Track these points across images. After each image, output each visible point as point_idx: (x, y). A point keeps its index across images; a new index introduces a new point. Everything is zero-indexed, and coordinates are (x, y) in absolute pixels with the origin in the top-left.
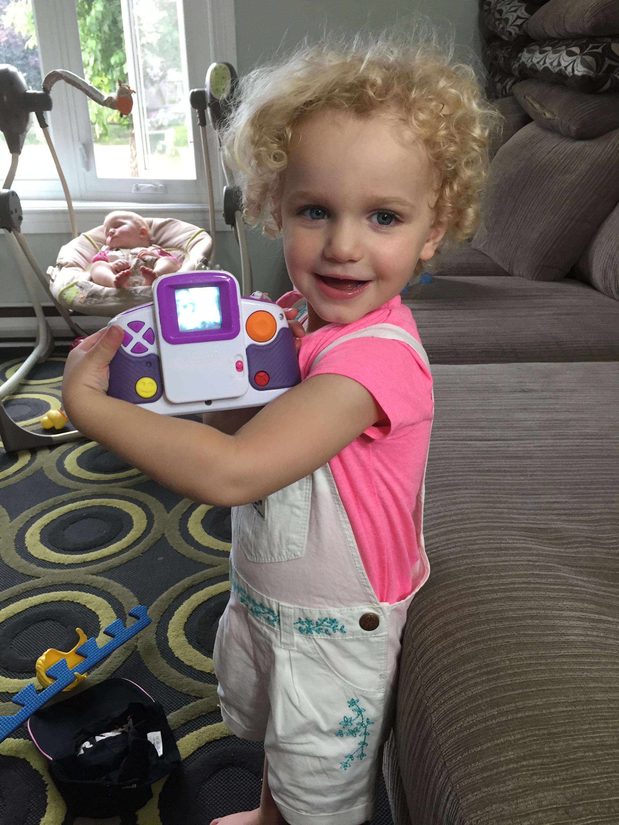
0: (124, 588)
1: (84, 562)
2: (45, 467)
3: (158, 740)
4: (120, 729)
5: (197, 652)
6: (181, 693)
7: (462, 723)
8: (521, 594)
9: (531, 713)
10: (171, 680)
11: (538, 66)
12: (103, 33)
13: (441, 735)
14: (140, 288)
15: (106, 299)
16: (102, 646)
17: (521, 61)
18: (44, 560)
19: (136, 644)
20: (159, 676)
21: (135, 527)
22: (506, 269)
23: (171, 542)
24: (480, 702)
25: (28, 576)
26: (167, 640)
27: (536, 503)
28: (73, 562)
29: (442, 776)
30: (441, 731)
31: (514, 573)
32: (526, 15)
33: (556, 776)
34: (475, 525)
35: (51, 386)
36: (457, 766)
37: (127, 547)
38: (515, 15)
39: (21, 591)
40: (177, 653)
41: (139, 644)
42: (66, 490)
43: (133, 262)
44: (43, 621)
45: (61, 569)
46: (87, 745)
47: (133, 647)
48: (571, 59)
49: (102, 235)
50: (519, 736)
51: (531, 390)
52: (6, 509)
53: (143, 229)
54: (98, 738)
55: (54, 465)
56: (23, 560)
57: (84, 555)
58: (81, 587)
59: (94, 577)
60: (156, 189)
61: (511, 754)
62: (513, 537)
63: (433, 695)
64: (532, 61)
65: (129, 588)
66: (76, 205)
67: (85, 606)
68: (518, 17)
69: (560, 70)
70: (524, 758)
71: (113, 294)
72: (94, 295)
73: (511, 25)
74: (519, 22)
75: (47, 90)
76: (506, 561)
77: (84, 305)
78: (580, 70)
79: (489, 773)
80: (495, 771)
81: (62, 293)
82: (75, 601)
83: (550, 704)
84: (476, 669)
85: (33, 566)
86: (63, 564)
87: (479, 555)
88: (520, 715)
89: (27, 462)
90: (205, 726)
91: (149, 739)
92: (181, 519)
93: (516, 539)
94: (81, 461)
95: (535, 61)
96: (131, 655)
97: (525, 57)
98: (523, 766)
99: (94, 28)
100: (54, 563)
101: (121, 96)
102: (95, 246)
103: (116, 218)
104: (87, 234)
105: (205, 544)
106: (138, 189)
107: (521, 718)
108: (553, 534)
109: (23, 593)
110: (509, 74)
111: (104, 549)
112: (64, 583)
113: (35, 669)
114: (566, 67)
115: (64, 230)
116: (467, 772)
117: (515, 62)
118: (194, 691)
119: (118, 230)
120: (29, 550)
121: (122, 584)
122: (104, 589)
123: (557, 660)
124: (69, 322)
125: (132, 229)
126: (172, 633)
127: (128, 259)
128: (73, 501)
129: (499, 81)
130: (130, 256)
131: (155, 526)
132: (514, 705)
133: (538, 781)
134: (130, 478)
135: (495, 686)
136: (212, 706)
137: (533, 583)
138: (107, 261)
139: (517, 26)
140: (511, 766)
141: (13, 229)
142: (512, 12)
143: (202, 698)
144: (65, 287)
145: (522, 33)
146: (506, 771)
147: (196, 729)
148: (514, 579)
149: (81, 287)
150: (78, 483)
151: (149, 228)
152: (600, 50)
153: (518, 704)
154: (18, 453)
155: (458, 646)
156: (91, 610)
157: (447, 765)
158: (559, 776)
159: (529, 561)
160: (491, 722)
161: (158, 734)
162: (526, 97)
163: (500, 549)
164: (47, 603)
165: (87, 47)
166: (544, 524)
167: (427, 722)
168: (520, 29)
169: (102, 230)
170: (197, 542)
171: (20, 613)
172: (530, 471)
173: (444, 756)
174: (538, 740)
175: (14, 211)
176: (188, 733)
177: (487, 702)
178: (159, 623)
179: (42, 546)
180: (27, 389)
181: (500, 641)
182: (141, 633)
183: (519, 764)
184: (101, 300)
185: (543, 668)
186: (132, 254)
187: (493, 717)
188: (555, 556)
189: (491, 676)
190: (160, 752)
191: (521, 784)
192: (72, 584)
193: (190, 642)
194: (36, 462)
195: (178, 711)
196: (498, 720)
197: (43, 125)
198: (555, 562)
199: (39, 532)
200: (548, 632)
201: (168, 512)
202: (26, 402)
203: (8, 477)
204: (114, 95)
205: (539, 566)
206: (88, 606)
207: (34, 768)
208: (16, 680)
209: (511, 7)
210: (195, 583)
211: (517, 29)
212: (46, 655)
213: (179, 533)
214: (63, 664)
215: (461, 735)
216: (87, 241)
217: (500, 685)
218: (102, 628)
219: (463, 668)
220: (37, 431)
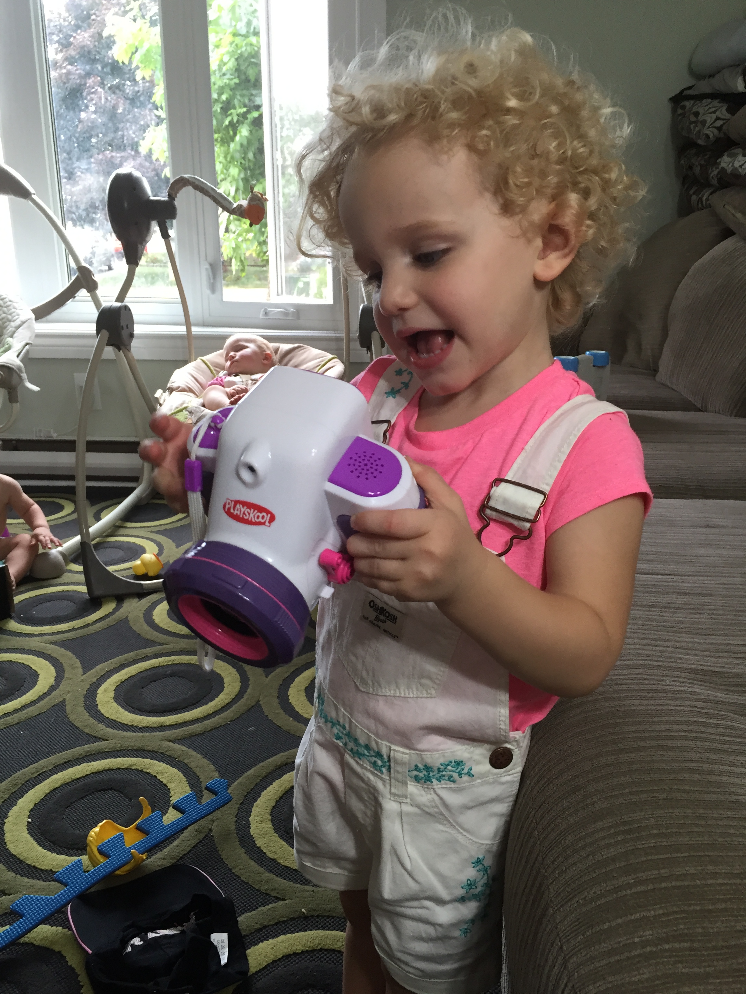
0: (205, 760)
1: (161, 726)
2: (130, 616)
3: (223, 944)
4: (179, 928)
5: (284, 843)
6: (258, 890)
7: (586, 894)
8: (679, 743)
9: (679, 884)
10: (248, 874)
11: (740, 170)
12: (247, 160)
13: (560, 911)
16: (169, 823)
17: (720, 167)
18: (115, 721)
19: (210, 827)
20: (234, 868)
21: (226, 690)
22: (699, 405)
23: (266, 710)
24: (612, 867)
25: (95, 737)
26: (248, 824)
27: (712, 644)
28: (148, 725)
29: (557, 964)
30: (559, 906)
31: (672, 719)
32: (728, 116)
33: (709, 966)
34: (627, 662)
35: (150, 529)
36: (576, 949)
37: (213, 713)
38: (714, 116)
39: (84, 754)
40: (259, 843)
41: (214, 827)
42: (153, 643)
44: (104, 790)
45: (133, 732)
46: (137, 941)
47: (207, 831)
49: (221, 360)
50: (661, 912)
51: (719, 525)
52: (80, 661)
53: (268, 354)
54: (151, 935)
55: (141, 615)
56: (91, 719)
57: (162, 718)
58: (154, 755)
59: (171, 744)
60: (286, 314)
61: (649, 934)
62: (676, 679)
63: (553, 863)
64: (733, 165)
65: (211, 760)
66: (195, 330)
67: (155, 777)
68: (718, 118)
70: (667, 940)
73: (709, 128)
74: (719, 123)
75: (172, 197)
76: (661, 705)
79: (617, 958)
80: (626, 954)
82: (145, 770)
83: (707, 873)
84: (610, 827)
85: (102, 726)
86: (136, 727)
87: (627, 697)
88: (664, 885)
89: (111, 610)
90: (284, 934)
91: (212, 940)
92: (281, 685)
93: (679, 682)
95: (737, 164)
96: (203, 839)
97: (725, 162)
98: (666, 950)
99: (238, 155)
100: (126, 725)
101: (252, 203)
102: (212, 372)
103: (238, 341)
104: (204, 358)
106: (266, 314)
107: (665, 888)
108: (731, 680)
109: (86, 756)
110: (707, 184)
111: (186, 713)
113: (86, 843)
115: (181, 358)
116: (588, 956)
117: (714, 169)
118: (275, 889)
119: (238, 354)
120: (100, 708)
121: (202, 754)
122: (181, 759)
123: (720, 823)
125: (255, 353)
126: (256, 818)
127: (247, 385)
128: (156, 656)
129: (694, 193)
130: (250, 382)
131: (249, 690)
132: (656, 872)
133: (683, 970)
135: (633, 848)
136: (296, 911)
137: (696, 732)
138: (223, 386)
139: (716, 127)
140: (649, 949)
141: (122, 347)
142: (711, 113)
143: (284, 900)
144: (173, 412)
145: (722, 135)
146: (640, 955)
147: (273, 938)
148: (671, 726)
149: (191, 413)
150: (165, 637)
151: (274, 354)
153: (662, 871)
154: (102, 600)
155: (588, 801)
156: (162, 782)
157: (565, 948)
158: (714, 966)
159: (693, 707)
160: (625, 893)
161: (225, 936)
162: (726, 206)
163: (656, 691)
164: (112, 770)
165: (229, 176)
166: (721, 667)
167: (544, 896)
168: (719, 132)
169: (221, 355)
170: (298, 712)
171: (78, 779)
172: (708, 609)
173: (561, 938)
174: (687, 918)
175: (125, 327)
176: (262, 941)
177: (620, 867)
178: (241, 804)
179: (115, 704)
180: (122, 531)
181: (644, 796)
182: (217, 814)
183: (659, 947)
185: (701, 830)
186: (252, 380)
187: (629, 886)
188: (732, 703)
189: (629, 837)
190: (224, 959)
191: (659, 974)
192: (144, 750)
193: (276, 830)
194: (121, 610)
195: (253, 913)
196: (634, 890)
197: (165, 236)
198: (730, 711)
199: (114, 688)
200: (711, 789)
201: (267, 677)
202: (120, 546)
203: (88, 625)
204: (245, 203)
205: (706, 713)
206: (159, 777)
207: (69, 964)
208: (63, 857)
209: (710, 108)
211: (716, 131)
212: (101, 827)
213: (277, 701)
214: (120, 839)
215: (584, 909)
216: (204, 366)
217: (640, 847)
218: (172, 802)
219: (593, 826)
220: (127, 577)
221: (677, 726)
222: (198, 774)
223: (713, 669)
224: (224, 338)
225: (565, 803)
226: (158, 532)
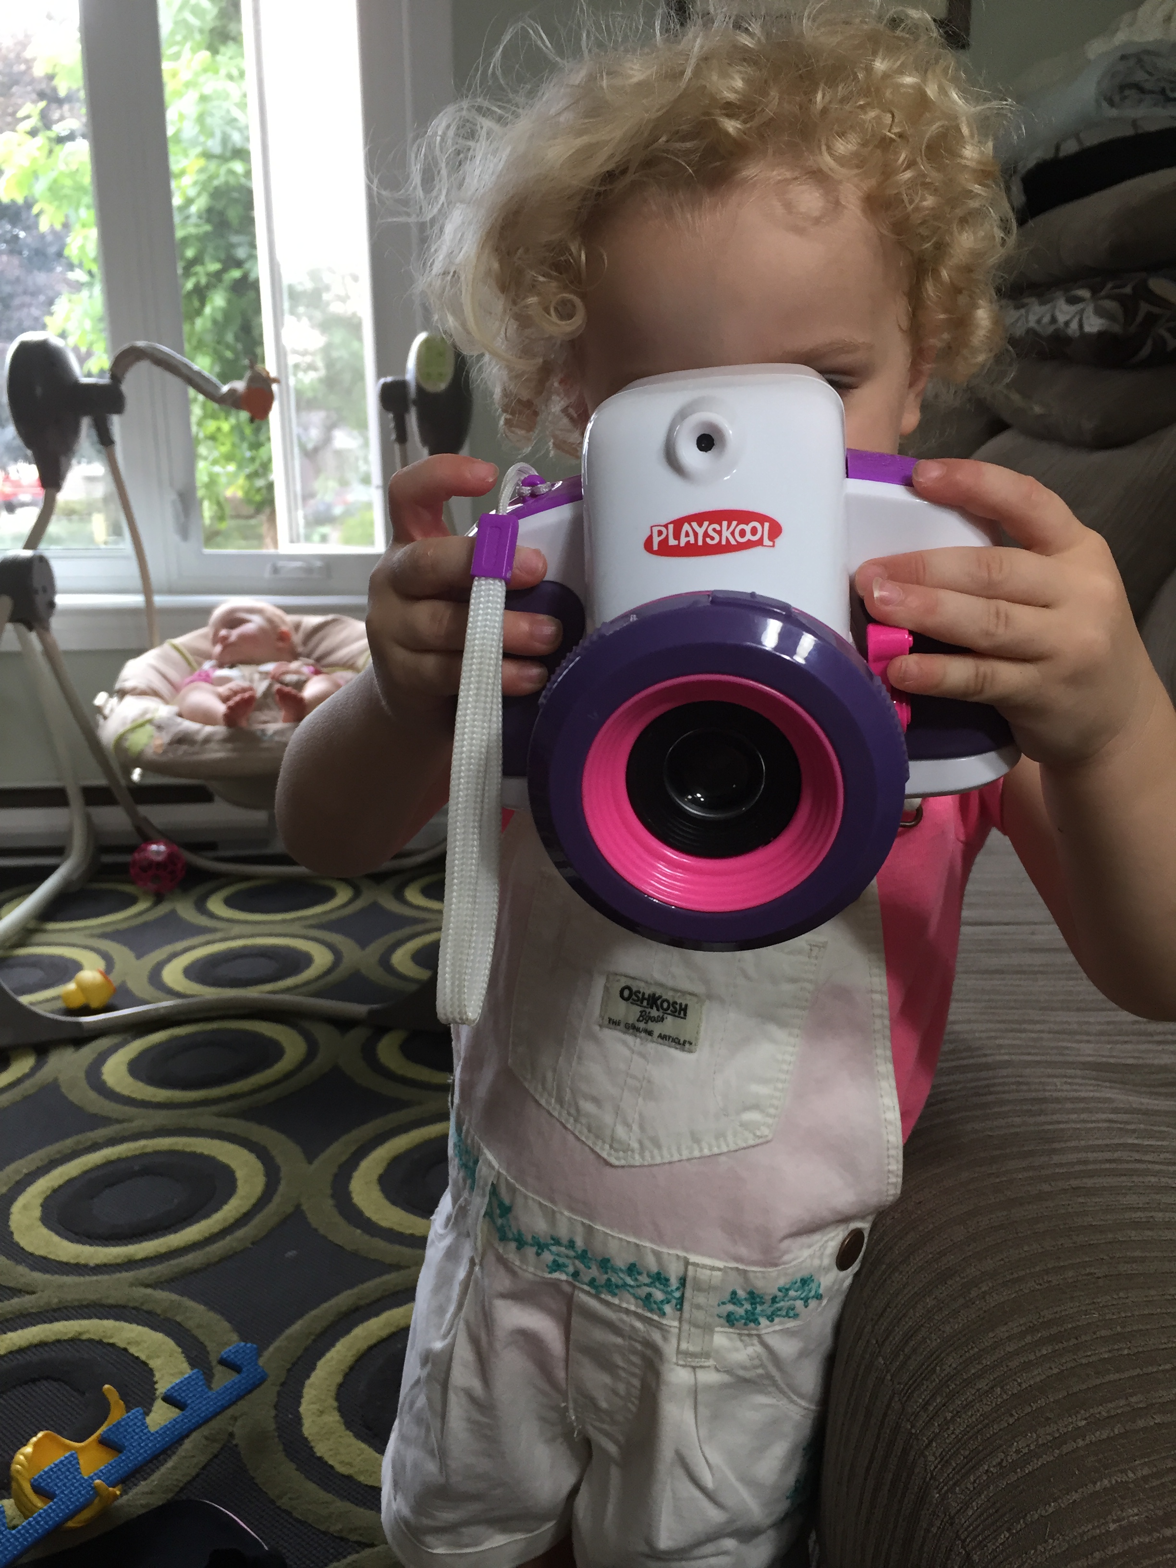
0: (211, 1314)
1: (129, 1261)
2: (62, 1078)
5: (363, 1446)
6: (325, 1533)
7: (1002, 1455)
9: (1167, 1418)
10: (305, 1506)
13: (953, 1493)
14: (272, 728)
15: (207, 746)
16: (157, 1428)
18: (45, 1258)
19: (230, 1429)
20: (280, 1497)
21: (241, 1191)
23: (314, 1220)
24: (1042, 1402)
25: (10, 1288)
26: (298, 1420)
28: (105, 1261)
30: (951, 1483)
31: (1083, 1143)
35: (88, 932)
37: (221, 1231)
40: (321, 1449)
41: (238, 1429)
42: (105, 1121)
43: (261, 687)
44: (34, 1381)
45: (80, 1275)
47: (225, 1436)
48: (1073, 309)
49: (205, 644)
50: (1146, 1471)
53: (283, 633)
55: (82, 1075)
56: (2, 1258)
57: (130, 1246)
58: (119, 1312)
59: (149, 1291)
60: (309, 570)
61: (1133, 1514)
62: (1070, 1080)
63: (924, 1407)
65: (222, 1314)
66: (159, 600)
67: (125, 1350)
69: (1056, 330)
71: (219, 737)
72: (183, 739)
75: (117, 378)
77: (164, 759)
78: (1094, 324)
81: (121, 739)
82: (105, 1340)
84: (1022, 1335)
85: (22, 1269)
86: (85, 1265)
88: (1141, 1423)
89: (27, 1070)
92: (336, 1175)
93: (1077, 1084)
94: (136, 1068)
96: (219, 1453)
99: (209, 338)
100: (67, 1264)
101: (253, 386)
102: (189, 664)
103: (232, 611)
104: (175, 641)
105: (384, 1224)
106: (276, 570)
107: (1145, 1429)
111: (173, 1236)
112: (85, 1303)
113: (10, 1476)
114: (1067, 324)
115: (134, 645)
118: (355, 1529)
119: (235, 634)
120: (17, 1237)
121: (205, 1304)
122: (169, 1315)
124: (133, 814)
125: (262, 631)
126: (312, 1406)
127: (251, 680)
128: (112, 1142)
130: (256, 676)
131: (282, 1188)
132: (1122, 1402)
134: (232, 1097)
135: (1072, 1364)
137: (1128, 1162)
138: (212, 685)
140: (1137, 1540)
141: (35, 624)
143: (372, 1545)
144: (128, 726)
148: (1084, 1155)
149: (159, 728)
150: (127, 1108)
151: (293, 632)
152: (1128, 290)
153: (1133, 1400)
154: (10, 1053)
155: (974, 1294)
156: (137, 1358)
157: (976, 1558)
159: (1110, 1121)
160: (1074, 1445)
164: (46, 1344)
166: (1134, 1057)
167: (917, 1470)
169: (205, 636)
170: (369, 1219)
173: (964, 1541)
175: (40, 590)
177: (1057, 1401)
178: (283, 1384)
179: (45, 1231)
180: (39, 937)
181: (1071, 1273)
182: (242, 1405)
183: (1155, 1535)
184: (196, 748)
186: (261, 673)
187: (1080, 1432)
189: (1061, 1346)
192: (102, 1306)
193: (349, 1425)
194: (46, 1069)
196: (1091, 1438)
197: (106, 440)
199: (40, 1201)
201: (310, 1162)
202: (36, 962)
204: (241, 387)
205: (1135, 1131)
206: (133, 1350)
210: (362, 1303)
212: (36, 1445)
213: (331, 1202)
214: (71, 1464)
215: (1003, 1484)
216: (175, 654)
217: (1084, 1361)
218: (158, 1393)
219: (991, 1335)
220: (53, 1012)
221: (1095, 1155)
222: (202, 1338)
223: (1123, 1061)
224: (207, 611)
225: (930, 1302)
226: (104, 936)
